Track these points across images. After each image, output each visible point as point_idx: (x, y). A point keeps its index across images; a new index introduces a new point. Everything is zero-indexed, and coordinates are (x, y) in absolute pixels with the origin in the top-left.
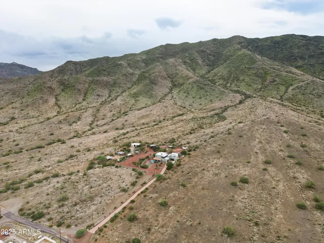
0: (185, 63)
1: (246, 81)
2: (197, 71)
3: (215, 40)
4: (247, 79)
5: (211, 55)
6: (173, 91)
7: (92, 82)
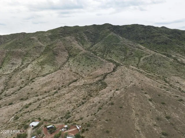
0: (77, 40)
1: (115, 53)
2: (85, 45)
3: (94, 25)
4: (116, 52)
5: (93, 35)
6: (69, 60)
7: (9, 53)
